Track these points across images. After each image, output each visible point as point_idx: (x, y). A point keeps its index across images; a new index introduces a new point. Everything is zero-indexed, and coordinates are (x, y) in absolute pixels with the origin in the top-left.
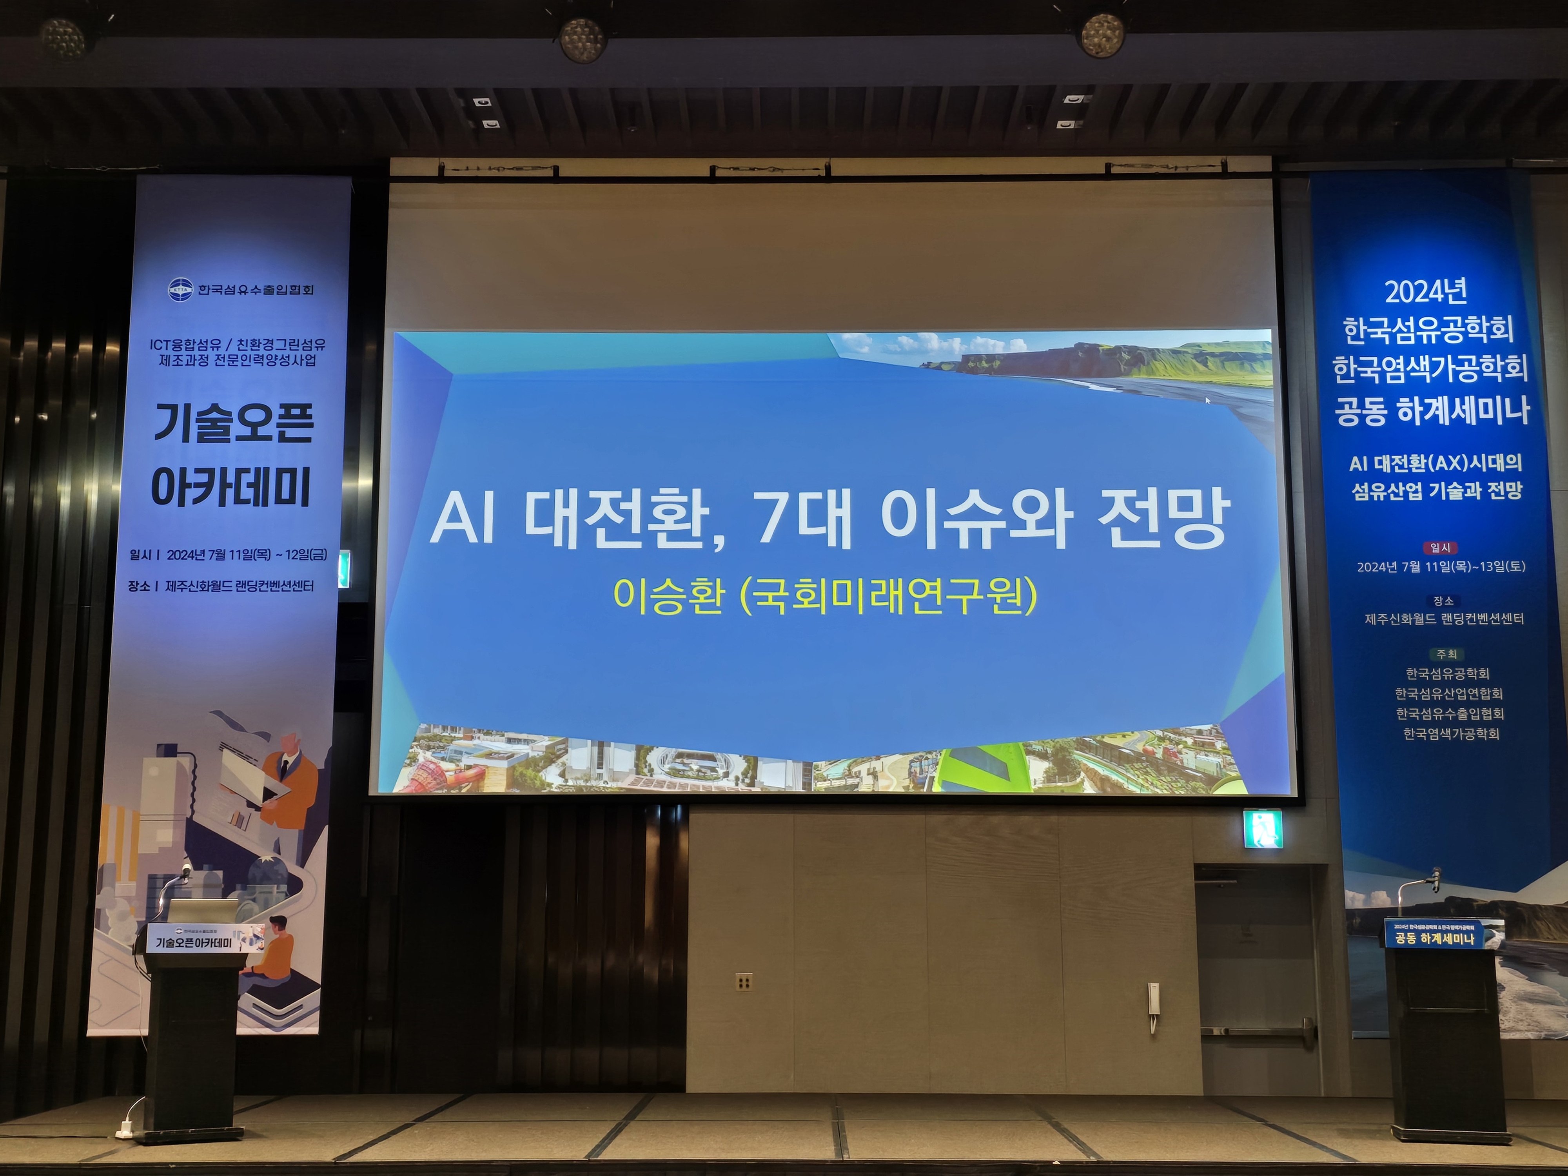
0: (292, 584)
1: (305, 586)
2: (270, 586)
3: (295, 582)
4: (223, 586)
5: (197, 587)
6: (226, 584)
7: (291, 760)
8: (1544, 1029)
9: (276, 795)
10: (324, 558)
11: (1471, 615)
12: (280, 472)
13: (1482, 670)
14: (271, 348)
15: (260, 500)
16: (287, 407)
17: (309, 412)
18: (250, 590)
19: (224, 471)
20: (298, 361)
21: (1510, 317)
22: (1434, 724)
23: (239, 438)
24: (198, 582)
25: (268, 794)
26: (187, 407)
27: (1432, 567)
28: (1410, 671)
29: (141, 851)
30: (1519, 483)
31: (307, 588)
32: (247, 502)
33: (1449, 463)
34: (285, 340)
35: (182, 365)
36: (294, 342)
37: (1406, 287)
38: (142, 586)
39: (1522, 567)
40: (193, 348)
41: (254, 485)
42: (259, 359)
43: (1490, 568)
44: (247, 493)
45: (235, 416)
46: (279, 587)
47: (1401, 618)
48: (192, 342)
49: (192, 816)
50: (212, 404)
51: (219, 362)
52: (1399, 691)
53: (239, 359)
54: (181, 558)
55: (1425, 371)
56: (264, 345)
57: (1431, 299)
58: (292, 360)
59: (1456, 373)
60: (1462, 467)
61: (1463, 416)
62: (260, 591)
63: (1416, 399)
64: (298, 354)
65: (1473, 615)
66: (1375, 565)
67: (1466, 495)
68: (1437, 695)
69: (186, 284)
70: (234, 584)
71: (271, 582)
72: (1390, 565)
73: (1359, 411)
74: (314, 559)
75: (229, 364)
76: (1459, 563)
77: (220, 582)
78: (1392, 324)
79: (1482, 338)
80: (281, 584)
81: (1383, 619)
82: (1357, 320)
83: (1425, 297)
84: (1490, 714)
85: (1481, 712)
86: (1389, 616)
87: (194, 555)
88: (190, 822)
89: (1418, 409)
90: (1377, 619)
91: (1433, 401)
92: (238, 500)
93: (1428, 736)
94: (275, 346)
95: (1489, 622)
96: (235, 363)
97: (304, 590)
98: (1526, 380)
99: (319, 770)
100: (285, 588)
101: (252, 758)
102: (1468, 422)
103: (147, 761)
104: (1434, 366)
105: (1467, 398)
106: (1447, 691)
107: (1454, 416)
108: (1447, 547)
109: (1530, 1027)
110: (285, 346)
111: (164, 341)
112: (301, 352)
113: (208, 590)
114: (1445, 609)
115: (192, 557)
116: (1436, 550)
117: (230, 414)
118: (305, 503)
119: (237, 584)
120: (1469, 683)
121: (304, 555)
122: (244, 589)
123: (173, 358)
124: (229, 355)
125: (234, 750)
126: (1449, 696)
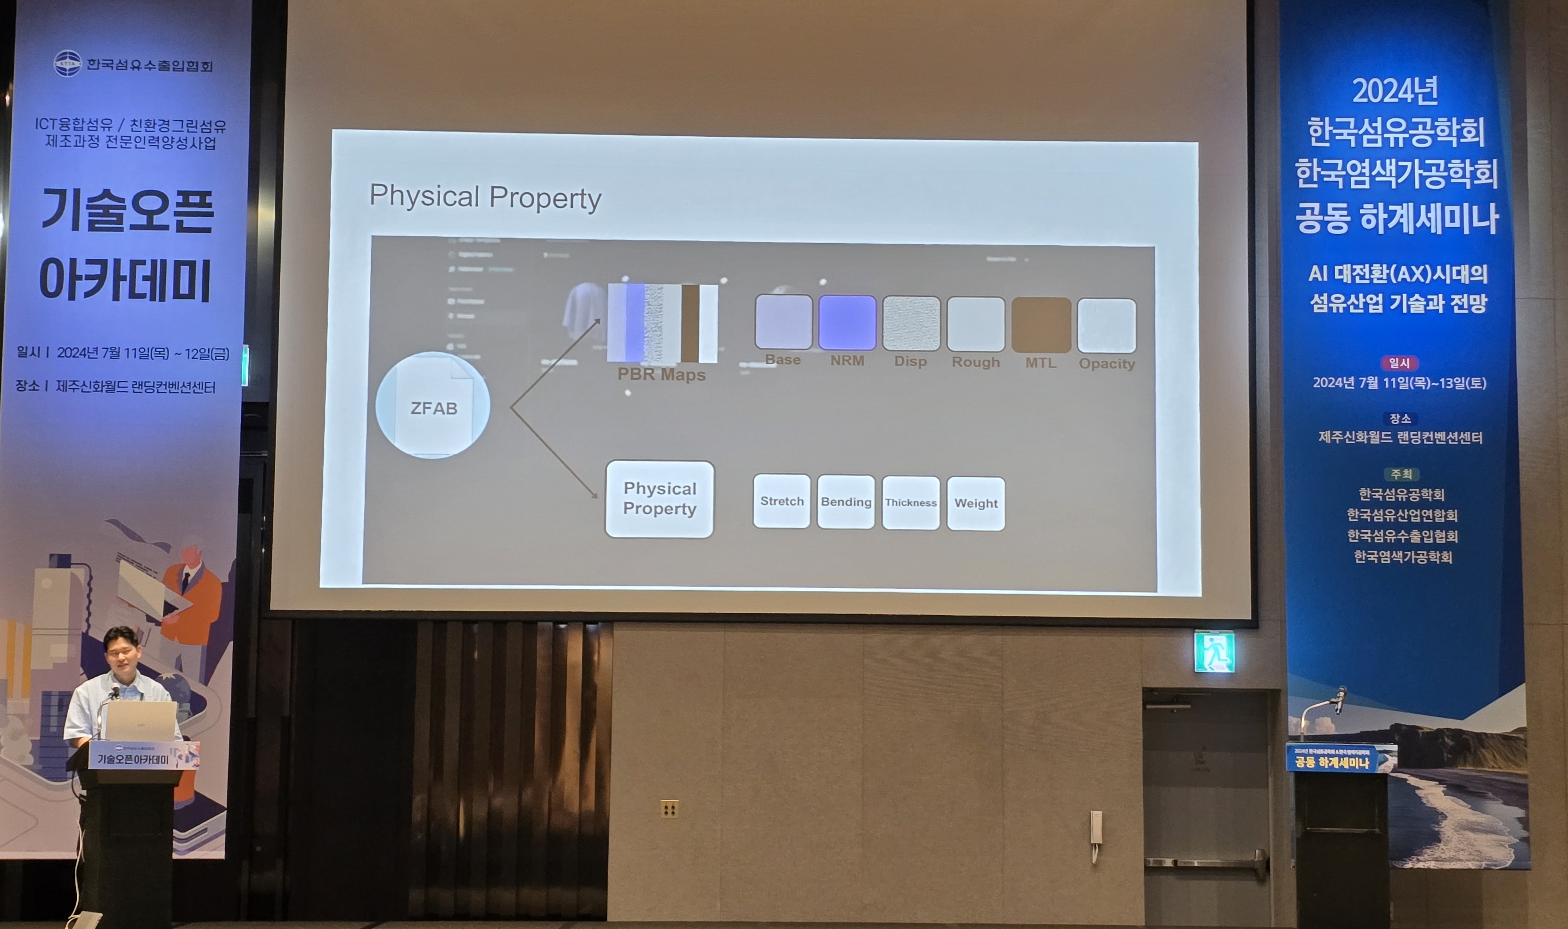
0: (192, 385)
1: (206, 387)
2: (169, 387)
3: (195, 383)
4: (118, 387)
5: (90, 388)
6: (121, 384)
7: (193, 572)
8: (1486, 859)
9: (177, 609)
10: (226, 358)
11: (1428, 433)
12: (178, 264)
13: (1437, 491)
14: (167, 130)
15: (157, 294)
16: (185, 194)
17: (208, 200)
18: (148, 391)
19: (117, 262)
20: (197, 144)
21: (1481, 120)
22: (1386, 546)
23: (133, 227)
24: (90, 382)
25: (169, 608)
26: (77, 192)
27: (1391, 383)
28: (1363, 491)
29: (34, 666)
30: (1483, 296)
31: (207, 390)
32: (143, 296)
33: (1412, 274)
34: (182, 121)
35: (70, 146)
36: (192, 124)
37: (1375, 85)
38: (30, 386)
39: (1483, 385)
40: (82, 128)
41: (151, 278)
42: (154, 141)
43: (1449, 385)
44: (143, 287)
45: (128, 203)
46: (178, 389)
47: (1356, 436)
48: (81, 121)
49: (87, 631)
50: (104, 190)
51: (110, 144)
52: (1351, 512)
53: (133, 141)
54: (73, 355)
55: (1391, 176)
56: (159, 126)
57: (1400, 99)
58: (190, 144)
59: (1423, 179)
60: (1425, 278)
61: (1428, 224)
62: (158, 392)
63: (1381, 205)
64: (197, 136)
65: (1430, 434)
66: (1332, 380)
67: (1428, 308)
68: (1390, 516)
69: (74, 57)
70: (129, 384)
71: (169, 382)
72: (1347, 380)
73: (1320, 218)
74: (216, 359)
75: (121, 146)
76: (1419, 380)
77: (115, 382)
78: (1358, 126)
79: (1452, 141)
80: (181, 385)
81: (1338, 436)
82: (1323, 120)
83: (1392, 97)
84: (1444, 536)
85: (1434, 534)
86: (1344, 434)
87: (86, 353)
88: (85, 636)
89: (1382, 216)
90: (1331, 436)
91: (1397, 208)
92: (133, 295)
93: (1379, 559)
94: (171, 128)
95: (1447, 441)
96: (128, 145)
97: (206, 392)
98: (1495, 187)
99: (223, 584)
100: (184, 390)
101: (151, 570)
102: (1433, 231)
103: (38, 571)
104: (1400, 170)
105: (1433, 205)
106: (1400, 513)
107: (1418, 225)
108: (1406, 362)
109: (1472, 857)
110: (182, 127)
111: (51, 119)
112: (199, 134)
113: (102, 391)
114: (1402, 427)
115: (85, 355)
116: (1394, 364)
117: (123, 200)
118: (205, 298)
119: (133, 385)
120: (1423, 504)
121: (204, 355)
122: (140, 391)
123: (60, 139)
124: (122, 137)
125: (132, 562)
126: (1403, 518)
